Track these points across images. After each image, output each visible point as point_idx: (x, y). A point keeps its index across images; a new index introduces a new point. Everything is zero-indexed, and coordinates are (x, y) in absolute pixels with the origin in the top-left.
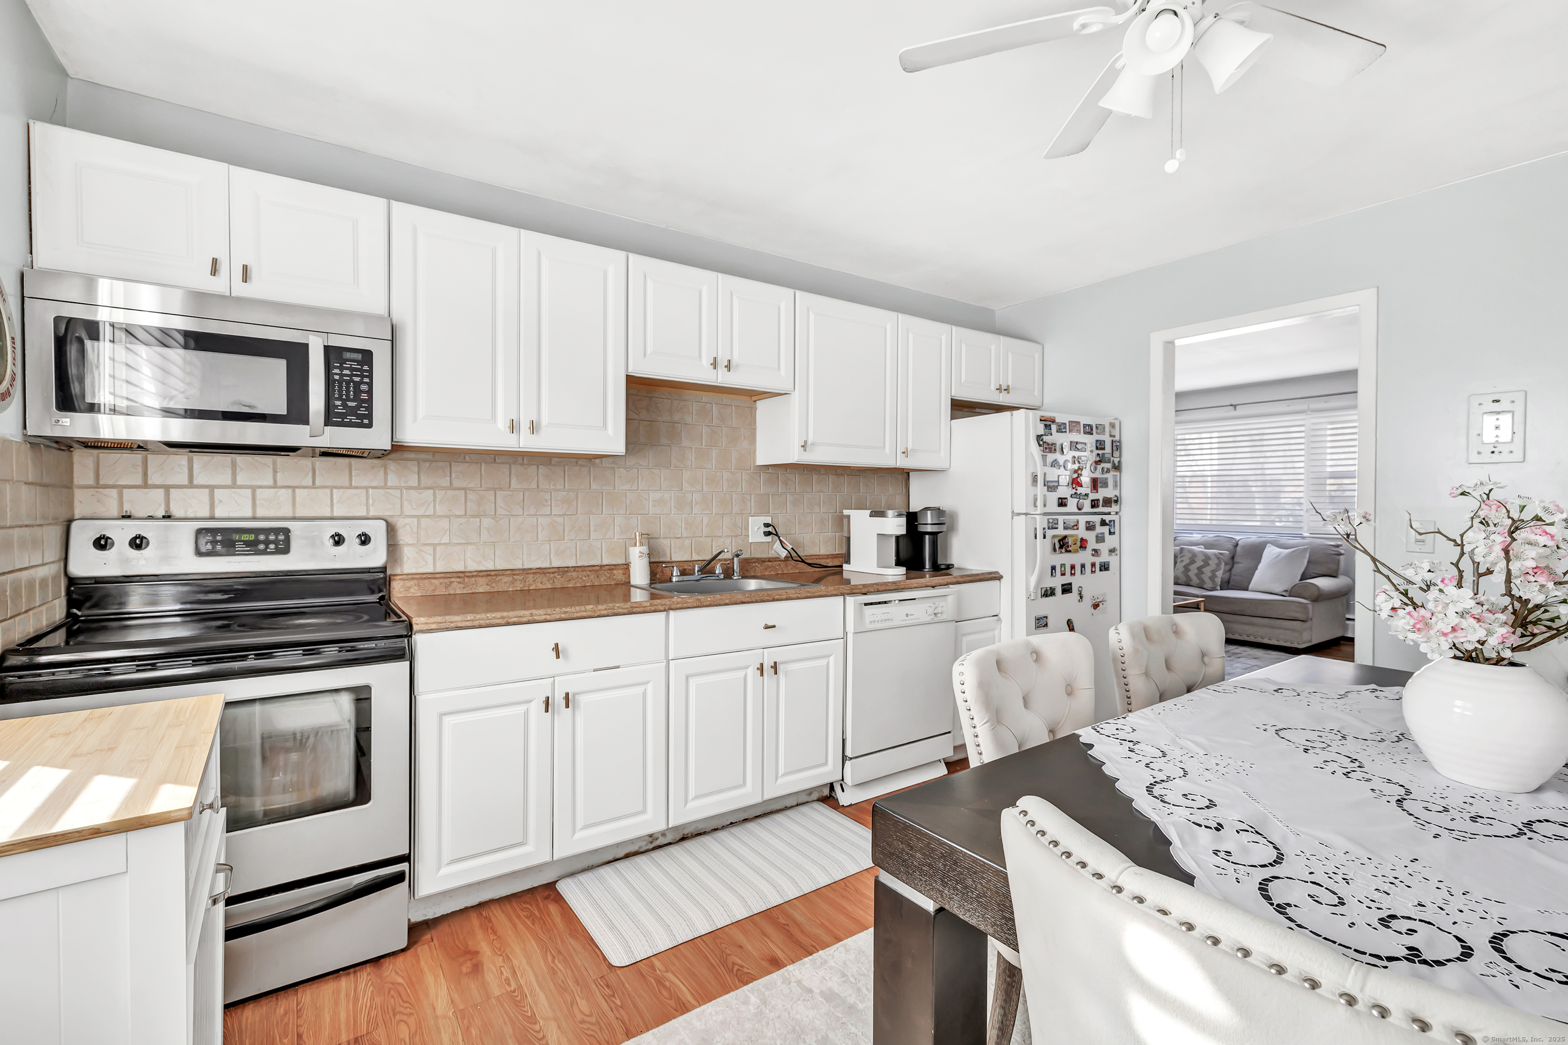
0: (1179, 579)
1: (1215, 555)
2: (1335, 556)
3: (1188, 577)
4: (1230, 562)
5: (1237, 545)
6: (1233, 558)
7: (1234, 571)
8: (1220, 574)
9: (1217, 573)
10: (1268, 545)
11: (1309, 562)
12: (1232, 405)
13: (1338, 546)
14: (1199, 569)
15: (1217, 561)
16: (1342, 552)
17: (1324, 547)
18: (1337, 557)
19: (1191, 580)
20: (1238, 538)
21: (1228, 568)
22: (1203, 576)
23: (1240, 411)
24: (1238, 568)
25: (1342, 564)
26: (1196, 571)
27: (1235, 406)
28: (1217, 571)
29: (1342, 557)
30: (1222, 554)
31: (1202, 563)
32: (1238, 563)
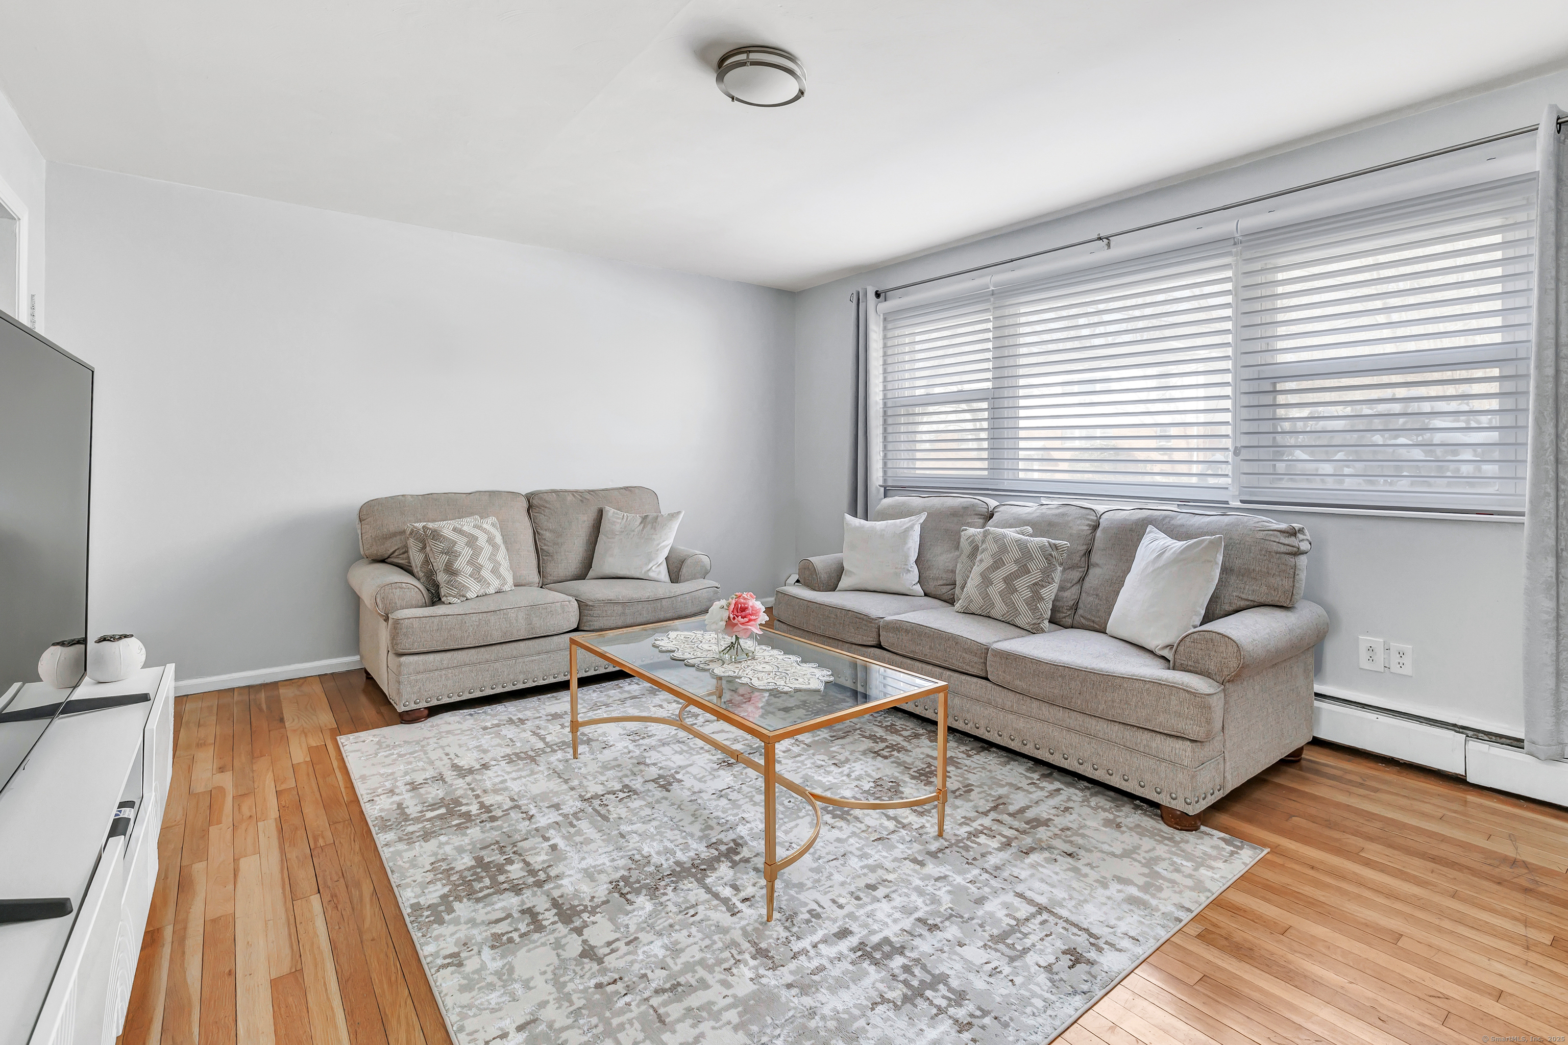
0: (971, 601)
1: (1042, 548)
2: (1287, 557)
3: (986, 597)
4: (1083, 563)
5: (1096, 527)
6: (1088, 553)
7: (1087, 584)
8: (1049, 592)
9: (1043, 591)
10: (1150, 528)
11: (1226, 570)
12: (1100, 239)
13: (1293, 533)
14: (1008, 580)
15: (1043, 563)
16: (1304, 546)
17: (1261, 535)
18: (1291, 560)
19: (993, 605)
20: (1100, 508)
21: (1076, 575)
22: (1015, 597)
23: (1122, 249)
24: (1096, 576)
25: (1303, 575)
26: (1002, 586)
27: (1106, 239)
28: (1043, 587)
29: (1303, 561)
30: (1056, 547)
31: (1014, 568)
32: (1097, 565)
